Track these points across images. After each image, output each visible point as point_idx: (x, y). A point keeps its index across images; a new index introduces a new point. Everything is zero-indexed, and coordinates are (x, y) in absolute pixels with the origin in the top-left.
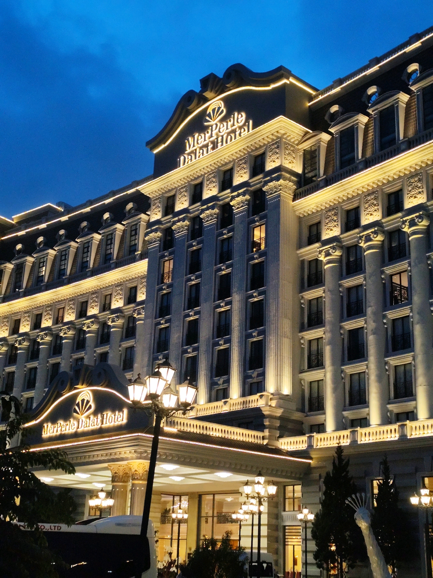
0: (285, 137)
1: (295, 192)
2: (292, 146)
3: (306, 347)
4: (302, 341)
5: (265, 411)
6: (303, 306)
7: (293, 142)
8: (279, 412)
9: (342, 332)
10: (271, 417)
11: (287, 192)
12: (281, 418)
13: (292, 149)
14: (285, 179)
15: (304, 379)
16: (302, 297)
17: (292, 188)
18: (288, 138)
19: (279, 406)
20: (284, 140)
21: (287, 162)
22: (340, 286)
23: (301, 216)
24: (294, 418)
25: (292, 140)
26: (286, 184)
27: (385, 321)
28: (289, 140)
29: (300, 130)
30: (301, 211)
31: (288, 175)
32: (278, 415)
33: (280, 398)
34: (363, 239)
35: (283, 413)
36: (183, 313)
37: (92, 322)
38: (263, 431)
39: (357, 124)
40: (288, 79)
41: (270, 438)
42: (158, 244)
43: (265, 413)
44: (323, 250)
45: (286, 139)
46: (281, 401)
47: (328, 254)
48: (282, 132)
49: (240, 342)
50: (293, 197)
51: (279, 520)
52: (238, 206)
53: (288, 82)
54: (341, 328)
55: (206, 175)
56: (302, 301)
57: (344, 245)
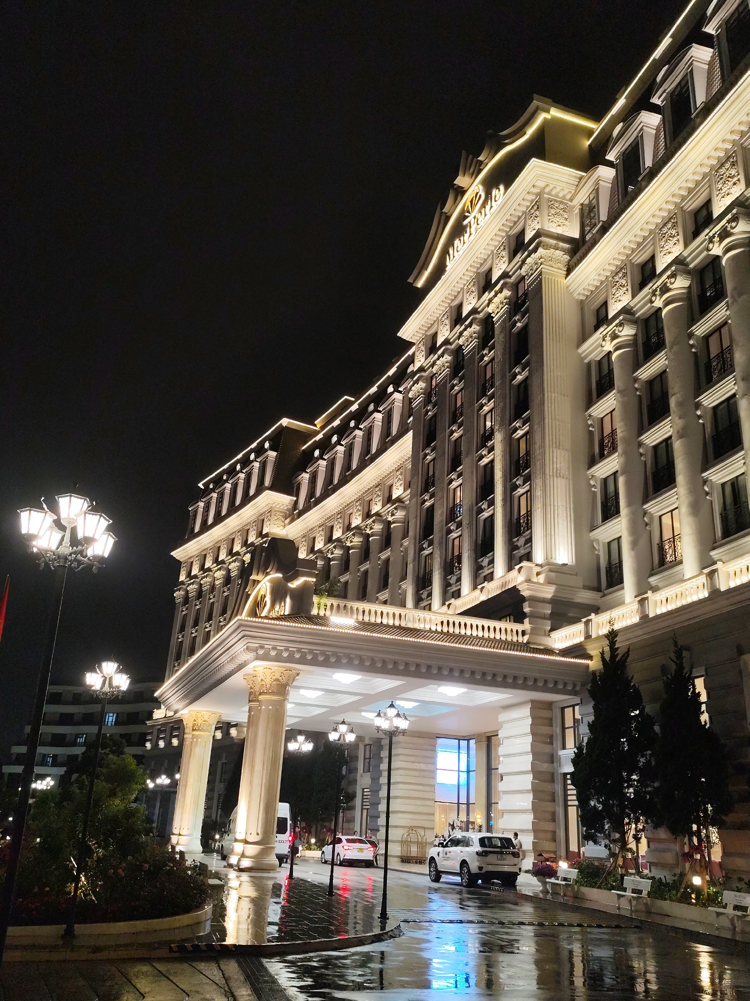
0: (547, 190)
1: (568, 265)
2: (561, 202)
3: (598, 490)
4: (592, 482)
5: (524, 590)
6: (591, 429)
7: (564, 197)
8: (548, 592)
9: (641, 450)
10: (534, 600)
11: (554, 266)
12: (553, 601)
13: (562, 206)
14: (547, 247)
15: (597, 540)
16: (590, 416)
17: (562, 259)
18: (554, 193)
19: (549, 582)
20: (545, 195)
21: (554, 225)
22: (636, 380)
23: (581, 298)
24: (578, 600)
25: (561, 195)
26: (550, 255)
27: (699, 413)
28: (556, 196)
29: (570, 175)
30: (580, 290)
31: (553, 242)
32: (549, 596)
33: (551, 571)
34: (658, 293)
35: (555, 591)
36: (447, 479)
37: (374, 521)
38: (523, 623)
39: (642, 129)
40: (548, 111)
41: (534, 631)
42: (421, 399)
43: (525, 593)
44: (607, 333)
45: (549, 194)
46: (553, 574)
47: (614, 336)
48: (541, 184)
49: (504, 500)
50: (565, 273)
51: (555, 764)
52: (497, 310)
53: (548, 116)
54: (640, 444)
55: (466, 287)
56: (590, 422)
57: (638, 317)
